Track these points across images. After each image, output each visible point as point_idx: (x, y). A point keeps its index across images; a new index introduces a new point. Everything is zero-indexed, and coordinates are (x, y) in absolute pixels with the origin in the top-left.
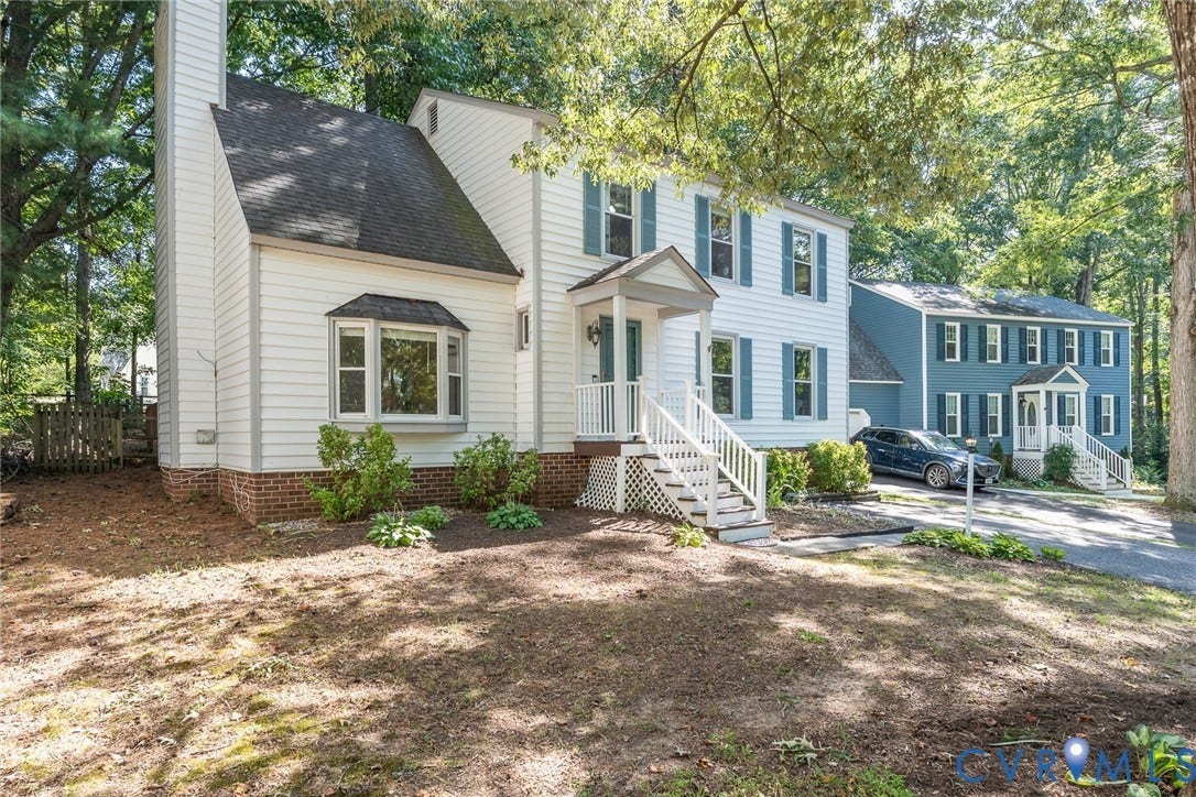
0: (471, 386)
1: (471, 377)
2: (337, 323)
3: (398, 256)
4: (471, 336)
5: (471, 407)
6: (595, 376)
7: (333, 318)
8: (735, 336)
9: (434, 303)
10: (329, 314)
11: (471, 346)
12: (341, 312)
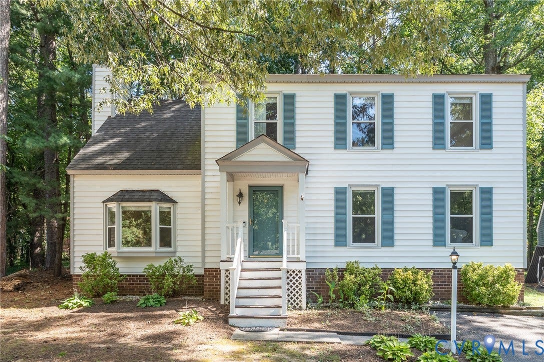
0: (178, 233)
1: (178, 227)
2: (107, 206)
3: (134, 169)
4: (178, 206)
5: (178, 244)
6: (244, 222)
7: (105, 204)
8: (377, 186)
9: (157, 190)
10: (104, 202)
11: (178, 211)
12: (109, 200)
